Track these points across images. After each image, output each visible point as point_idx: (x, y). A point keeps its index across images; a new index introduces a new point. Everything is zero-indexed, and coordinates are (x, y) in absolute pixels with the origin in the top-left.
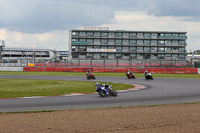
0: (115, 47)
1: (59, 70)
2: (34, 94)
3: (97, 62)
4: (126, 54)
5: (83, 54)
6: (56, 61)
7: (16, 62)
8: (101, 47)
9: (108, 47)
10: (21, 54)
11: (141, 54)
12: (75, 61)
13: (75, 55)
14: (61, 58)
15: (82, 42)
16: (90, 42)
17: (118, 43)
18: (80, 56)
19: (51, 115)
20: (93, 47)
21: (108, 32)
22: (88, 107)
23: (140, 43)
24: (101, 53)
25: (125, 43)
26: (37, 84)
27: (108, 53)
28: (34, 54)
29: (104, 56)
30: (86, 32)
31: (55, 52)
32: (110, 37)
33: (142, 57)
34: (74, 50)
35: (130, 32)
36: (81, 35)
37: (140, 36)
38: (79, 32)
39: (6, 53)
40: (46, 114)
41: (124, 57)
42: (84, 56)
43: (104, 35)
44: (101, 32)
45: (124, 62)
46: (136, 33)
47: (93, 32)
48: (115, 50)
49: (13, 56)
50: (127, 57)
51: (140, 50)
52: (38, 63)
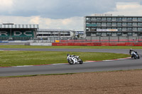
0: (117, 28)
1: (77, 45)
2: (60, 61)
3: (104, 38)
4: (125, 33)
5: (94, 33)
6: (75, 39)
7: (46, 39)
8: (106, 28)
9: (112, 28)
10: (50, 34)
11: (136, 33)
12: (88, 38)
13: (88, 34)
14: (78, 36)
15: (93, 25)
16: (99, 25)
17: (119, 25)
18: (92, 35)
19: (72, 77)
20: (101, 28)
21: (112, 17)
22: (98, 70)
23: (135, 25)
24: (107, 32)
25: (124, 25)
26: (62, 54)
27: (112, 32)
28: (60, 34)
29: (109, 34)
30: (96, 17)
31: (74, 32)
32: (113, 20)
33: (136, 35)
34: (87, 30)
35: (127, 17)
36: (93, 19)
37: (134, 20)
38: (91, 17)
39: (40, 33)
40: (69, 76)
41: (123, 35)
42: (95, 35)
43: (109, 20)
44: (107, 17)
45: (123, 39)
46: (132, 17)
47: (101, 17)
48: (117, 30)
49: (44, 35)
50: (126, 35)
51: (135, 30)
52: (63, 40)
